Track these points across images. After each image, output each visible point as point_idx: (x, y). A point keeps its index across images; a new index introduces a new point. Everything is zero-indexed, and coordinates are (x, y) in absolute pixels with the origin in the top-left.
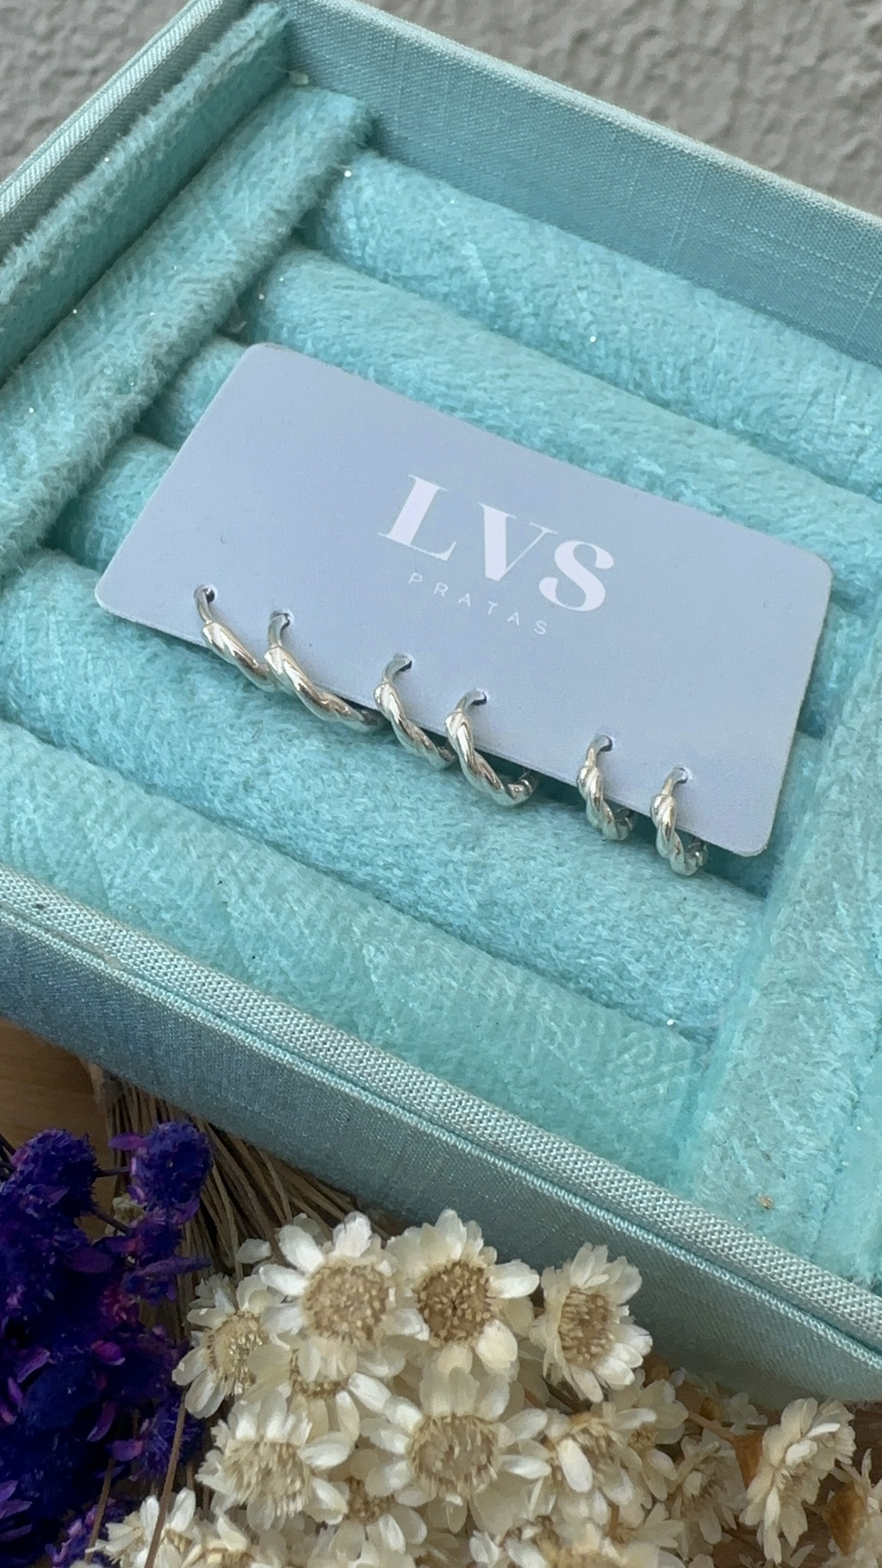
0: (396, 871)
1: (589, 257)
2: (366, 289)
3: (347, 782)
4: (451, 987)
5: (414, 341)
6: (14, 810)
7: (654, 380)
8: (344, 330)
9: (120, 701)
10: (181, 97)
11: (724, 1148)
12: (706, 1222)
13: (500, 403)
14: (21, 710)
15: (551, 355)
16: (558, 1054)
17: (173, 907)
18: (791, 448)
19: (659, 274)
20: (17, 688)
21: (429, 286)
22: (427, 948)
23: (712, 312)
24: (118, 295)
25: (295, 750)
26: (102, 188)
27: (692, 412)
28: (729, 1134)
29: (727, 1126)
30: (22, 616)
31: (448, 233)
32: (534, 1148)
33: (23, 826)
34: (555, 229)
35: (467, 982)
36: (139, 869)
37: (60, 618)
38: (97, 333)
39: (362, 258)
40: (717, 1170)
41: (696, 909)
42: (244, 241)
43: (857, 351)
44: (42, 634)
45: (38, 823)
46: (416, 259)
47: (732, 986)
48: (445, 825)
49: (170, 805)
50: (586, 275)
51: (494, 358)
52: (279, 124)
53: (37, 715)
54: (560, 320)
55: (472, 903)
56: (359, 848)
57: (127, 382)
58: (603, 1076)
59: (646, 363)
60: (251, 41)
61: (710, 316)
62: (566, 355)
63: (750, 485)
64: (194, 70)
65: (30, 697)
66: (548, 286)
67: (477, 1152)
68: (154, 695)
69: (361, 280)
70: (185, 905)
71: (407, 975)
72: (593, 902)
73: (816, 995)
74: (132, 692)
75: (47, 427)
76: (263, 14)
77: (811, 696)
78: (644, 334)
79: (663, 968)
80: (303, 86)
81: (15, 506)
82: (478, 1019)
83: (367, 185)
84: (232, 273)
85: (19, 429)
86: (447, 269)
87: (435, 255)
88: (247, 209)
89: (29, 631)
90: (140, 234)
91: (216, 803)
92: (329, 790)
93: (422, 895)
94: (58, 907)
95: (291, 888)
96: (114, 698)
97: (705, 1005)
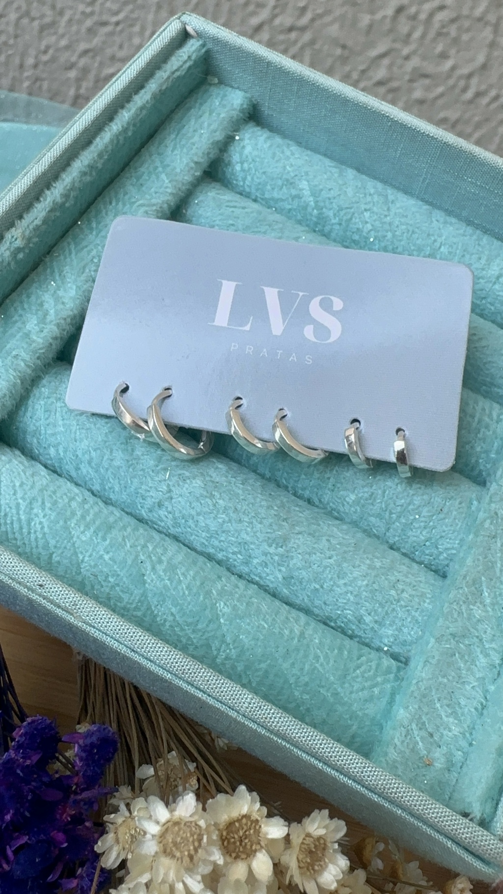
0: (239, 556)
1: (372, 191)
2: (244, 208)
3: (214, 505)
4: (264, 626)
6: (33, 516)
9: (93, 454)
10: (143, 98)
11: (408, 731)
14: (40, 454)
16: (320, 669)
17: (116, 575)
18: (481, 307)
19: (412, 202)
20: (39, 442)
21: (279, 205)
22: (253, 603)
23: (442, 225)
24: (104, 211)
25: (186, 486)
26: (96, 155)
28: (411, 721)
29: (410, 717)
30: (42, 403)
31: (292, 174)
32: (299, 735)
33: (37, 525)
34: (355, 172)
35: (273, 625)
36: (98, 553)
38: (91, 236)
39: (243, 187)
40: (403, 742)
41: (404, 587)
42: (176, 181)
44: (53, 413)
45: (46, 525)
46: (273, 189)
47: (420, 633)
48: (267, 533)
49: (117, 513)
50: (369, 202)
52: (200, 109)
53: (48, 457)
54: (354, 227)
55: (280, 576)
56: (220, 542)
58: (344, 683)
60: (185, 62)
61: (440, 229)
64: (152, 81)
65: (45, 448)
66: (347, 208)
67: (267, 734)
68: (111, 452)
69: (241, 201)
70: (122, 574)
71: (240, 619)
72: (346, 580)
73: (467, 642)
74: (100, 449)
75: (61, 293)
76: (193, 45)
77: (481, 461)
78: (401, 238)
79: (383, 618)
80: (214, 84)
81: (40, 341)
82: (278, 647)
83: (248, 144)
84: (168, 200)
85: (45, 294)
86: (291, 195)
87: (284, 187)
88: (179, 161)
89: (45, 411)
90: (118, 175)
91: (143, 512)
92: (204, 509)
93: (253, 569)
94: (51, 586)
95: (180, 566)
96: (90, 452)
97: (405, 641)
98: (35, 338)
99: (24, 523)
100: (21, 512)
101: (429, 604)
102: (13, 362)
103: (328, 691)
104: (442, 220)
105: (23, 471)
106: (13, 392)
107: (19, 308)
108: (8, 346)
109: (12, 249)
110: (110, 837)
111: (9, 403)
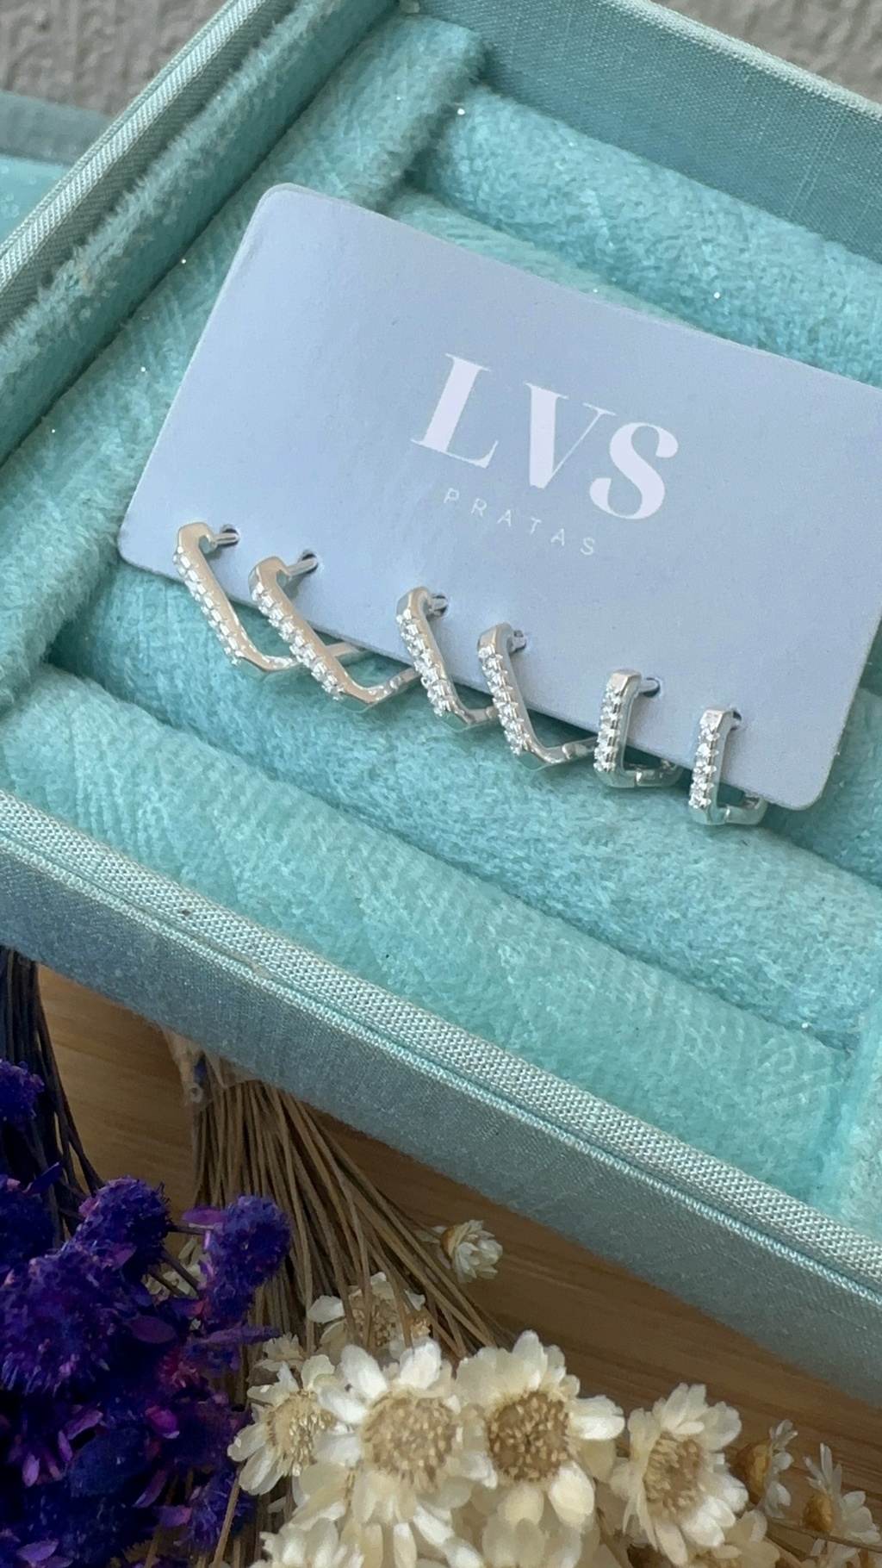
0: (526, 865)
1: (714, 206)
2: (481, 238)
3: (477, 773)
4: (589, 989)
6: (139, 798)
7: (779, 340)
10: (293, 29)
11: (871, 1164)
12: (870, 1250)
14: (137, 689)
15: (671, 311)
16: (698, 1060)
17: (305, 902)
19: (787, 226)
20: (134, 666)
21: (542, 235)
22: (562, 947)
23: (843, 269)
24: (227, 241)
26: (214, 129)
28: (876, 1148)
29: (873, 1140)
30: (139, 590)
31: (567, 178)
32: (695, 1171)
33: (148, 815)
34: (678, 175)
36: (268, 862)
38: (206, 285)
39: (474, 203)
40: (864, 1187)
41: (833, 910)
42: (358, 186)
44: (160, 610)
45: (165, 814)
46: (531, 205)
48: (578, 819)
49: (295, 793)
50: (710, 227)
52: (389, 58)
53: (153, 693)
54: (683, 274)
55: (605, 899)
56: (488, 840)
58: (744, 1085)
59: (769, 320)
61: (840, 273)
62: (688, 311)
65: (148, 675)
66: (670, 238)
67: (634, 1174)
69: (478, 228)
70: (316, 900)
71: (544, 976)
72: (729, 901)
75: (160, 388)
78: (771, 291)
79: (800, 970)
80: (412, 15)
81: (131, 474)
82: (618, 1024)
83: (481, 124)
85: (131, 390)
86: (564, 216)
87: (552, 201)
88: (359, 150)
89: (147, 606)
90: (248, 176)
91: (339, 790)
92: (457, 780)
93: (552, 890)
94: (204, 913)
95: (422, 883)
96: (235, 679)
97: (842, 1009)
98: (119, 468)
99: (123, 811)
100: (117, 791)
102: (81, 514)
103: (716, 1102)
104: (842, 258)
105: (111, 716)
106: (86, 568)
107: (84, 415)
108: (71, 484)
109: (71, 300)
110: (259, 1431)
111: (78, 589)
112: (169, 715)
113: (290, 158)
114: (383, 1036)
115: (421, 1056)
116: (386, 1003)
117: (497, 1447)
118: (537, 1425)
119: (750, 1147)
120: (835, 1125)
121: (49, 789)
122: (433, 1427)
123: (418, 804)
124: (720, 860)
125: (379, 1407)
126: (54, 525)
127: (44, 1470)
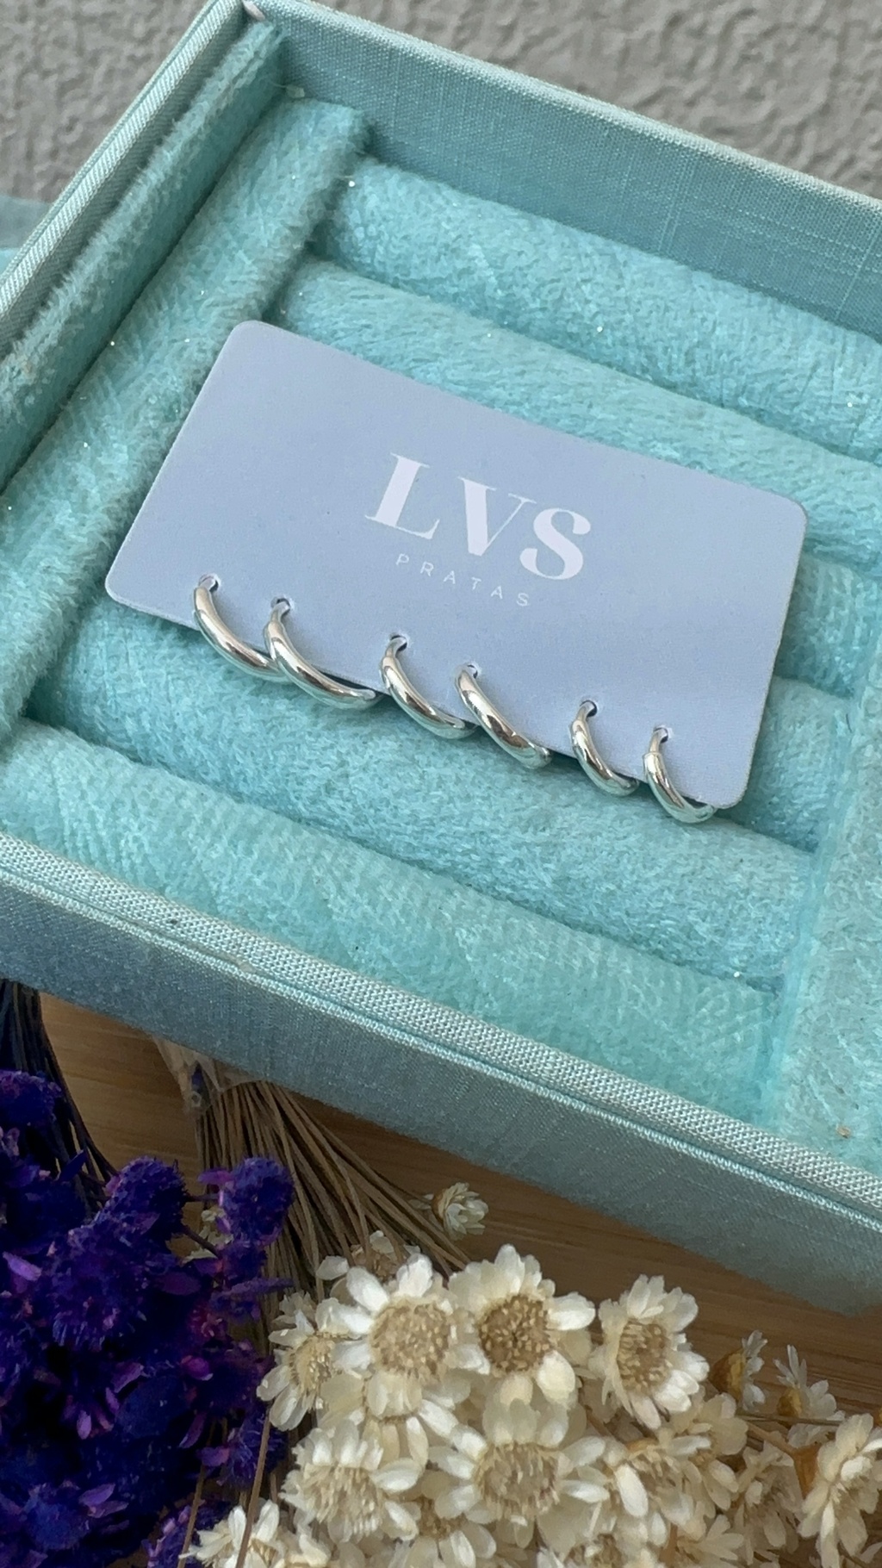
0: (474, 856)
1: (589, 249)
2: (381, 297)
3: (422, 777)
4: (540, 960)
5: (433, 345)
6: (120, 830)
7: (660, 364)
8: (364, 339)
9: (203, 718)
11: (802, 1087)
12: (801, 1155)
13: (518, 399)
14: (108, 733)
15: (560, 347)
16: (643, 1013)
17: (278, 907)
18: (794, 421)
19: (657, 261)
20: (103, 712)
21: (437, 288)
22: (512, 925)
23: (711, 294)
24: (151, 321)
25: (370, 751)
26: (129, 224)
27: (700, 392)
28: (806, 1072)
29: (802, 1066)
30: (102, 644)
31: (453, 235)
32: (643, 1102)
33: (130, 844)
34: (555, 223)
35: (553, 954)
36: (242, 875)
37: (138, 643)
38: (135, 363)
39: (371, 265)
40: (797, 1108)
41: (752, 869)
42: (263, 261)
43: (847, 321)
44: (122, 660)
45: (145, 840)
46: (424, 263)
47: (792, 937)
48: (516, 810)
49: (260, 812)
50: (588, 268)
51: (510, 356)
52: (282, 142)
53: (123, 736)
54: (567, 312)
55: (547, 879)
56: (438, 837)
57: (171, 409)
58: (686, 1030)
59: (651, 349)
60: (251, 62)
61: (709, 299)
62: (574, 346)
63: (760, 462)
64: (201, 97)
65: (116, 720)
66: (553, 281)
67: (591, 1110)
68: (233, 709)
69: (377, 288)
70: (289, 905)
71: (498, 952)
72: (658, 870)
73: (870, 939)
74: (213, 708)
75: (102, 460)
76: (258, 34)
77: (837, 659)
78: (648, 321)
79: (727, 925)
80: (299, 99)
81: (85, 540)
82: (567, 987)
83: (371, 193)
84: (255, 293)
85: (77, 464)
86: (455, 269)
87: (442, 257)
88: (262, 228)
89: (109, 658)
90: (163, 261)
91: (300, 806)
92: (405, 786)
93: (500, 876)
94: (190, 921)
95: (382, 881)
96: (196, 716)
97: (768, 956)
98: (73, 537)
99: (107, 843)
100: (100, 825)
101: (797, 890)
102: (43, 580)
103: (661, 1046)
104: (708, 285)
105: (88, 760)
106: (52, 628)
107: (36, 491)
108: (30, 555)
109: (15, 390)
110: (282, 1373)
111: (47, 649)
112: (139, 753)
113: (200, 242)
114: (359, 1013)
115: (393, 1027)
116: (358, 984)
117: (488, 1345)
118: (521, 1324)
119: (695, 1084)
120: (768, 1057)
121: (38, 829)
122: (430, 1328)
123: (372, 811)
124: (646, 835)
125: (384, 1316)
126: (19, 593)
127: (95, 1424)
